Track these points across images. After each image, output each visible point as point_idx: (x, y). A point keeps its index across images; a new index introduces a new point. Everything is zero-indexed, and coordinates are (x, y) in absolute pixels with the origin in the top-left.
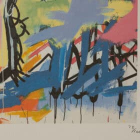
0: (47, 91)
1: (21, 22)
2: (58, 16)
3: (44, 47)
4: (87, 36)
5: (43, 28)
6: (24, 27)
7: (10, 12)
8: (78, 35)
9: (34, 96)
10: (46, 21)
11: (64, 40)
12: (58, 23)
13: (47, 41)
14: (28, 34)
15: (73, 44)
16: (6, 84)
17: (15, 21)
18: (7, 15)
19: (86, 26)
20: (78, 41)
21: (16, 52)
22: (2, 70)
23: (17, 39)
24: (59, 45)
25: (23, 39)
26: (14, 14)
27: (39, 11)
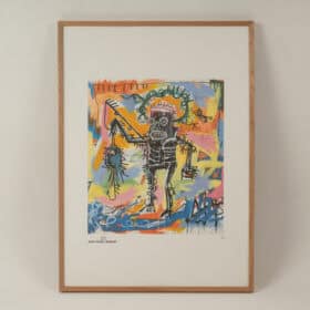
0: (184, 220)
1: (173, 189)
2: (187, 186)
3: (182, 200)
4: (201, 196)
5: (182, 192)
6: (174, 192)
7: (168, 185)
8: (197, 195)
9: (178, 222)
10: (184, 189)
11: (191, 197)
12: (188, 190)
13: (184, 198)
14: (176, 194)
15: (195, 199)
16: (166, 216)
17: (170, 189)
18: (166, 186)
19: (201, 191)
20: (197, 198)
21: (170, 202)
22: (164, 210)
23: (170, 196)
24: (189, 199)
25: (174, 197)
26: (170, 186)
27: (181, 185)
